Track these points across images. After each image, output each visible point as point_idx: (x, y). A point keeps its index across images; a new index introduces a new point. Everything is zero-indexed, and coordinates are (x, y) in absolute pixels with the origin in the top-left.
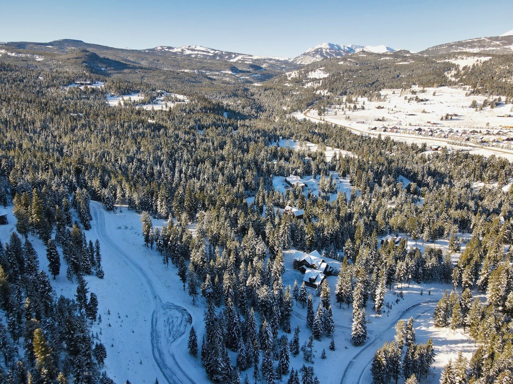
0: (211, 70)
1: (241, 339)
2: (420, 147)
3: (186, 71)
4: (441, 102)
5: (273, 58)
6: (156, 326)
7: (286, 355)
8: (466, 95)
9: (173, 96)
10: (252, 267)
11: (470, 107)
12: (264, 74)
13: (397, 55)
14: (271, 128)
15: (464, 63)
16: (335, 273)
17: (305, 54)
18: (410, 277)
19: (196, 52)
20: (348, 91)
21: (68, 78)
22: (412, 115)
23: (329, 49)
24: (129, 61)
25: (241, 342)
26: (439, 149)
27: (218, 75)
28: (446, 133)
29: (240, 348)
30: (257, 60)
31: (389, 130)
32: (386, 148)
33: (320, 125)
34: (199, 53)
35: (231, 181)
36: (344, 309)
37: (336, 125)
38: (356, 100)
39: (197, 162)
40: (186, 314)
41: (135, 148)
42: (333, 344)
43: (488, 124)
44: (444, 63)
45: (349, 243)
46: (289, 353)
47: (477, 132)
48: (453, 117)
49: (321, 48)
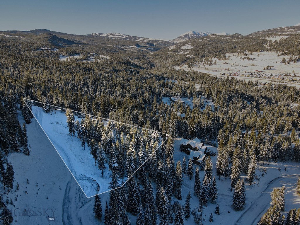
0: (124, 46)
1: (141, 204)
2: (254, 83)
3: (110, 46)
4: (263, 60)
5: (160, 40)
6: (69, 193)
7: (181, 219)
8: (278, 55)
9: (100, 56)
10: (149, 147)
11: (281, 62)
12: (155, 48)
13: (233, 36)
14: (160, 73)
15: (273, 39)
16: (212, 154)
17: (179, 38)
18: (270, 156)
19: (115, 36)
20: (206, 55)
21: (37, 46)
22: (246, 67)
23: (193, 34)
24: (76, 40)
25: (140, 208)
26: (266, 84)
27: (128, 48)
28: (269, 76)
29: (139, 212)
30: (151, 40)
31: (233, 74)
32: (232, 84)
33: (190, 73)
34: (117, 36)
35: (135, 97)
36: (222, 180)
37: (200, 73)
38: (211, 59)
39: (111, 87)
40: (95, 184)
41: (71, 78)
42: (218, 208)
43: (293, 71)
44: (262, 39)
45: (222, 133)
46: (183, 217)
47: (288, 76)
48: (271, 68)
49: (188, 34)
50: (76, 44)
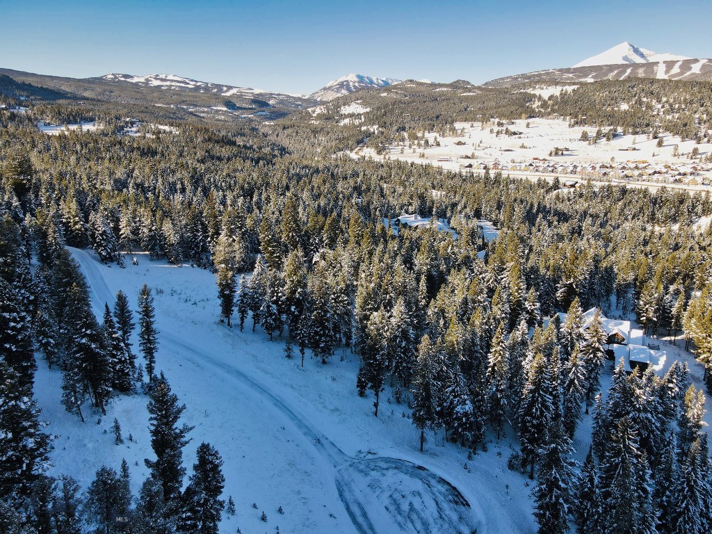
0: (195, 106)
2: (551, 183)
3: (159, 105)
4: (540, 136)
5: (283, 93)
8: (570, 126)
9: (152, 127)
11: (580, 140)
12: (274, 112)
13: (455, 85)
15: (546, 92)
17: (325, 89)
19: (168, 83)
20: (407, 126)
22: (508, 150)
23: (358, 82)
24: (64, 91)
26: (577, 185)
27: (207, 112)
28: (571, 168)
30: (260, 94)
31: (491, 167)
34: (173, 84)
38: (424, 136)
40: (433, 482)
43: (613, 159)
44: (521, 93)
47: (607, 168)
48: (564, 153)
49: (347, 81)
50: (69, 98)
